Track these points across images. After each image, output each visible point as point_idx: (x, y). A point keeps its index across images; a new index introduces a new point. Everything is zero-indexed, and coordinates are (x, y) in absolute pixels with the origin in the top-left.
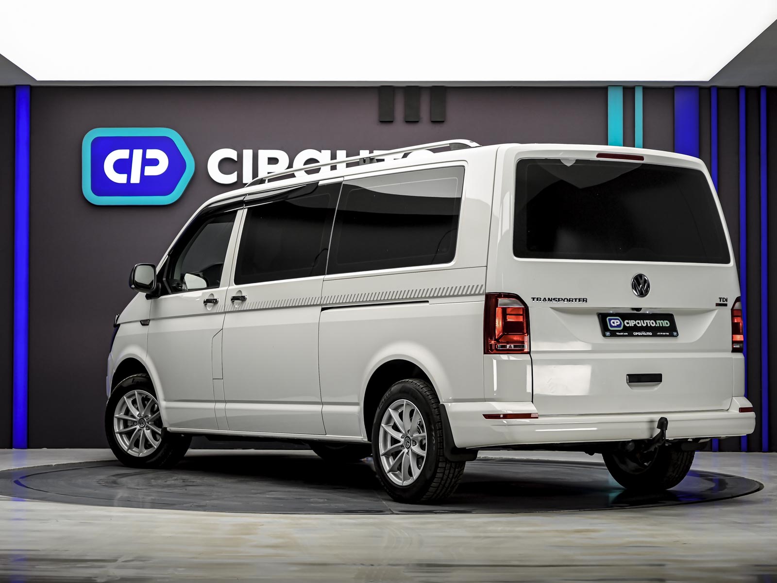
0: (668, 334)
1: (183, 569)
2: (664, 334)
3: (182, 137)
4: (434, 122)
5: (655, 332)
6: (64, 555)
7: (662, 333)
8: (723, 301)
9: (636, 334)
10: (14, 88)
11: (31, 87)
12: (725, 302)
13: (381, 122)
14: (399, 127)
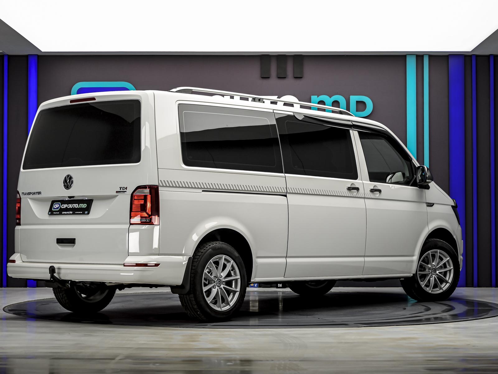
0: (81, 212)
2: (79, 213)
4: (296, 78)
5: (74, 211)
7: (78, 212)
8: (123, 189)
9: (64, 213)
10: (27, 56)
11: (38, 56)
12: (125, 190)
13: (262, 78)
14: (274, 81)
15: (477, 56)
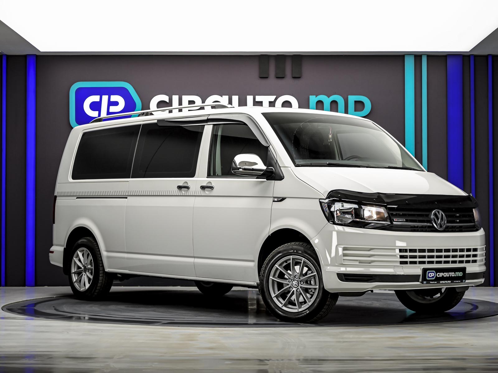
1: (157, 363)
3: (134, 88)
4: (294, 78)
6: (79, 355)
10: (25, 56)
11: (37, 56)
13: (260, 77)
14: (272, 81)
15: (475, 56)
